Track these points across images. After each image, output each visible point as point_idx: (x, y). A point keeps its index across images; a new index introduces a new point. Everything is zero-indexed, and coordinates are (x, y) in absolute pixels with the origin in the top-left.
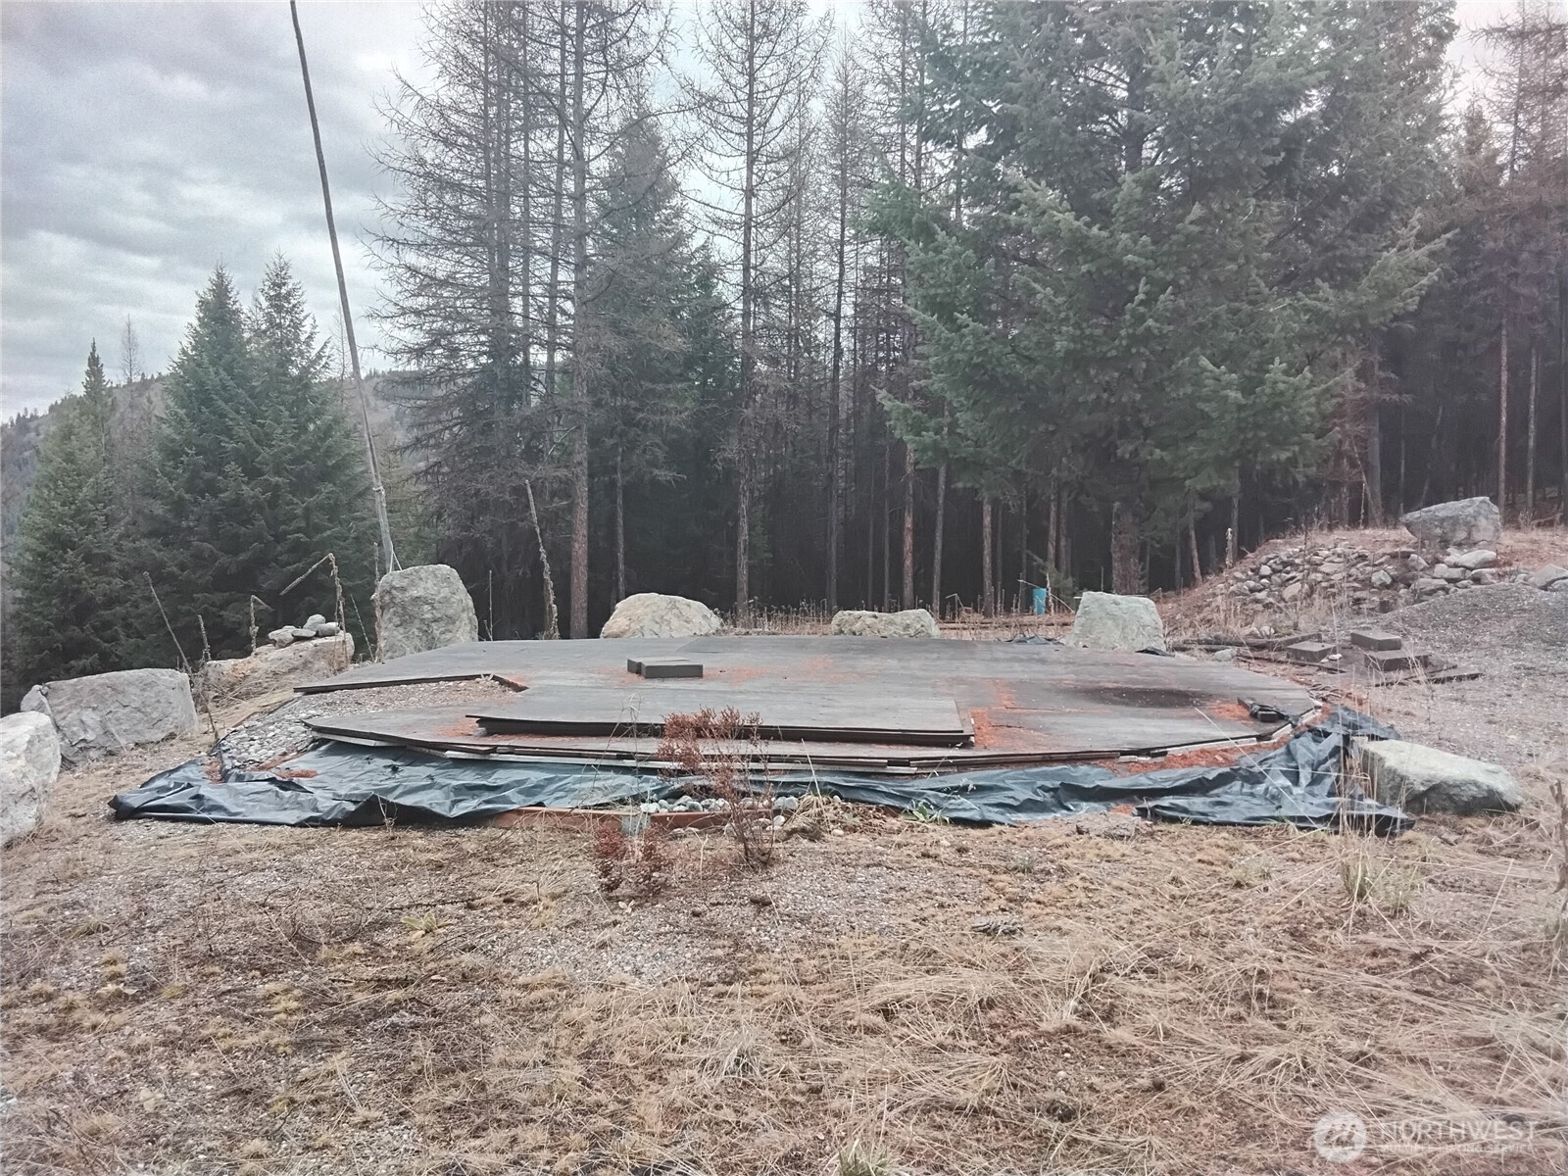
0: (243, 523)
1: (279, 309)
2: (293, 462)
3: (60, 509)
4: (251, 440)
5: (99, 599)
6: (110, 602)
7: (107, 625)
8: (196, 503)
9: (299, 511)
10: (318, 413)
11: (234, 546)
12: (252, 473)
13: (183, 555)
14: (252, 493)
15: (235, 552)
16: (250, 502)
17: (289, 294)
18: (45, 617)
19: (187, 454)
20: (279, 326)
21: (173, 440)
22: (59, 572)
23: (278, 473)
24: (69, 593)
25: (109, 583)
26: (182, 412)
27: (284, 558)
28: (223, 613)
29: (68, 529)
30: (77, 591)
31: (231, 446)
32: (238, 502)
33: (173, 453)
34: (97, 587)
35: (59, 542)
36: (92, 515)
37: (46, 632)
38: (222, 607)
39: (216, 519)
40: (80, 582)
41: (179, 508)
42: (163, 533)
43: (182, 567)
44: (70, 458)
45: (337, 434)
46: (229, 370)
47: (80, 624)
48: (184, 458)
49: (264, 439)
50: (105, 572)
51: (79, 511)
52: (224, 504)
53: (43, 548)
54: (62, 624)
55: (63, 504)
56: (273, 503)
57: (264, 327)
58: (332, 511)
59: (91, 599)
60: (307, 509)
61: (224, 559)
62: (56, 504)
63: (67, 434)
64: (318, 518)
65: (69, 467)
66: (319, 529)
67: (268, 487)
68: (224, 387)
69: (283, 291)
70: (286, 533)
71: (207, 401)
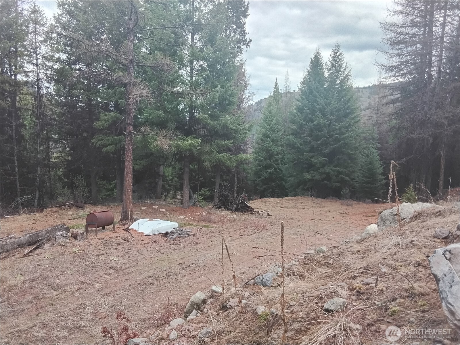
0: (320, 131)
1: (335, 61)
2: (336, 111)
3: (267, 127)
4: (324, 105)
5: (275, 153)
6: (278, 154)
7: (277, 160)
8: (306, 124)
9: (337, 128)
10: (346, 95)
11: (317, 138)
12: (324, 115)
13: (301, 141)
14: (324, 122)
15: (316, 140)
16: (323, 125)
17: (339, 55)
18: (262, 157)
19: (305, 110)
20: (335, 67)
21: (300, 106)
22: (266, 144)
23: (331, 115)
24: (267, 150)
25: (278, 148)
26: (304, 97)
27: (332, 143)
28: (312, 159)
29: (268, 132)
30: (270, 150)
31: (318, 106)
32: (318, 125)
33: (300, 110)
34: (275, 149)
35: (266, 136)
36: (275, 129)
37: (261, 161)
38: (312, 157)
39: (311, 130)
40: (271, 148)
41: (301, 126)
42: (295, 134)
43: (301, 144)
44: (270, 112)
45: (351, 102)
46: (319, 82)
47: (270, 159)
48: (304, 111)
49: (329, 104)
50: (277, 145)
51: (271, 128)
52: (314, 125)
53: (262, 138)
54: (265, 159)
55: (268, 125)
56: (329, 125)
57: (330, 67)
58: (347, 128)
59: (273, 152)
60: (340, 127)
61: (313, 143)
62: (266, 125)
63: (270, 105)
64: (343, 130)
65: (270, 114)
66: (343, 134)
67: (329, 120)
68: (317, 88)
69: (338, 54)
70: (333, 135)
71: (311, 92)
